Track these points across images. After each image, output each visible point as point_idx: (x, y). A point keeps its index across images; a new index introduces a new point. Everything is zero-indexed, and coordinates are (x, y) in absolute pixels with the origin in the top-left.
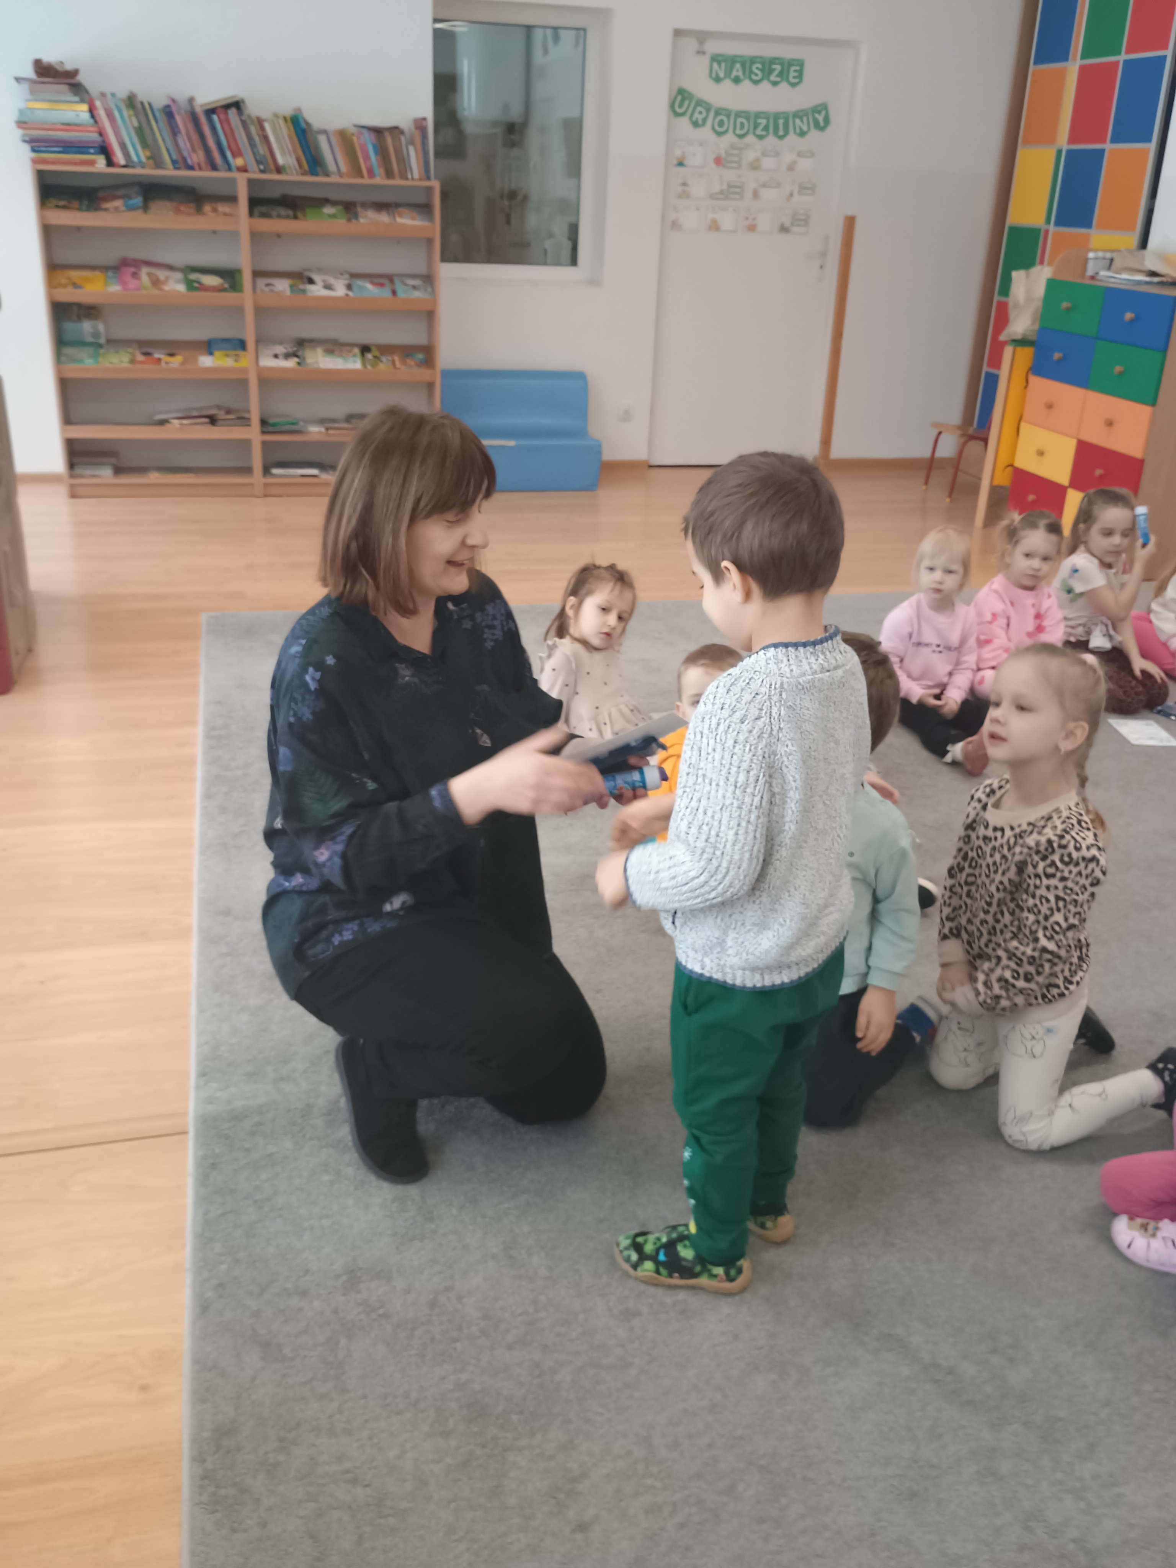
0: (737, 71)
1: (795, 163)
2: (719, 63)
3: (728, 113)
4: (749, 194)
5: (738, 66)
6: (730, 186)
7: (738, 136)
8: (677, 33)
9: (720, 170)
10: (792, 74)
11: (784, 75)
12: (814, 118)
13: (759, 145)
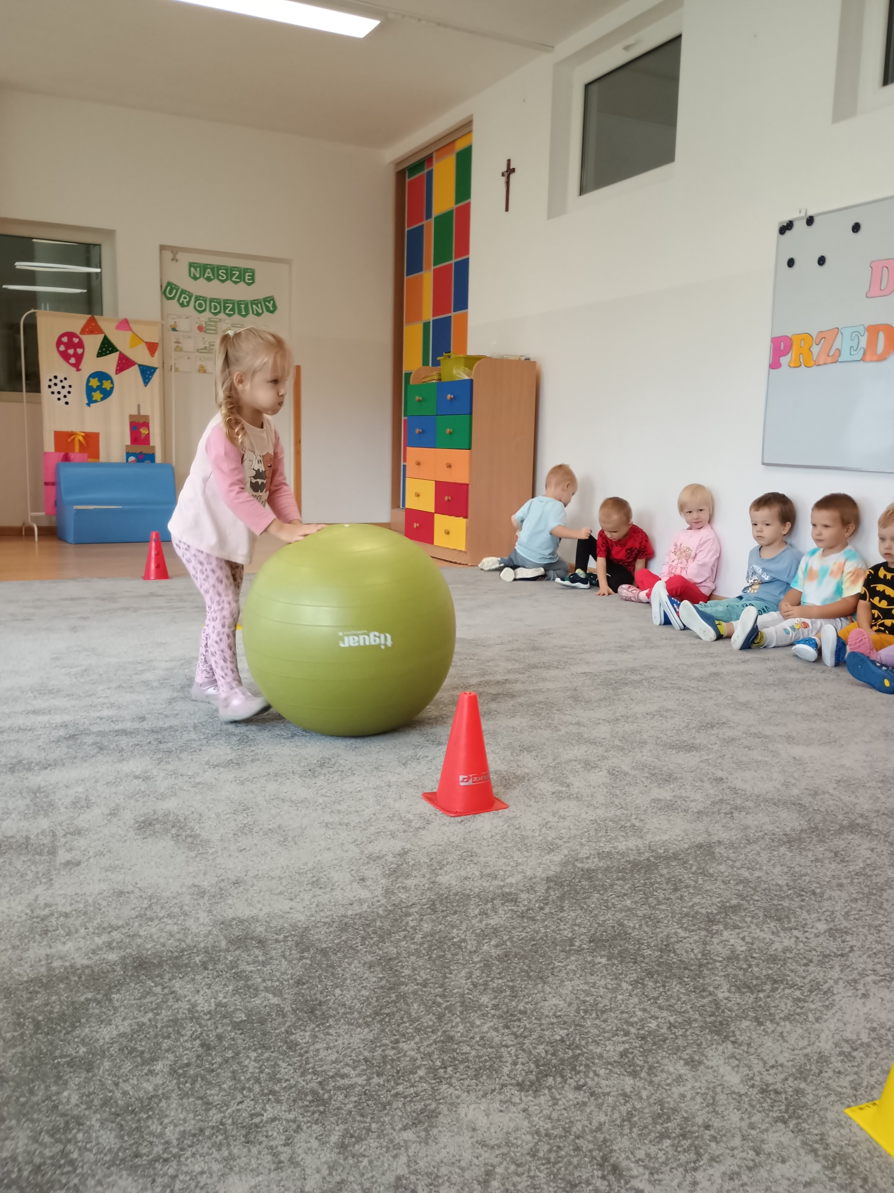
0: (208, 273)
2: (195, 268)
3: (205, 299)
5: (209, 270)
7: (213, 313)
8: (162, 248)
9: (202, 334)
10: (247, 278)
11: (241, 278)
12: (266, 305)
13: (229, 320)
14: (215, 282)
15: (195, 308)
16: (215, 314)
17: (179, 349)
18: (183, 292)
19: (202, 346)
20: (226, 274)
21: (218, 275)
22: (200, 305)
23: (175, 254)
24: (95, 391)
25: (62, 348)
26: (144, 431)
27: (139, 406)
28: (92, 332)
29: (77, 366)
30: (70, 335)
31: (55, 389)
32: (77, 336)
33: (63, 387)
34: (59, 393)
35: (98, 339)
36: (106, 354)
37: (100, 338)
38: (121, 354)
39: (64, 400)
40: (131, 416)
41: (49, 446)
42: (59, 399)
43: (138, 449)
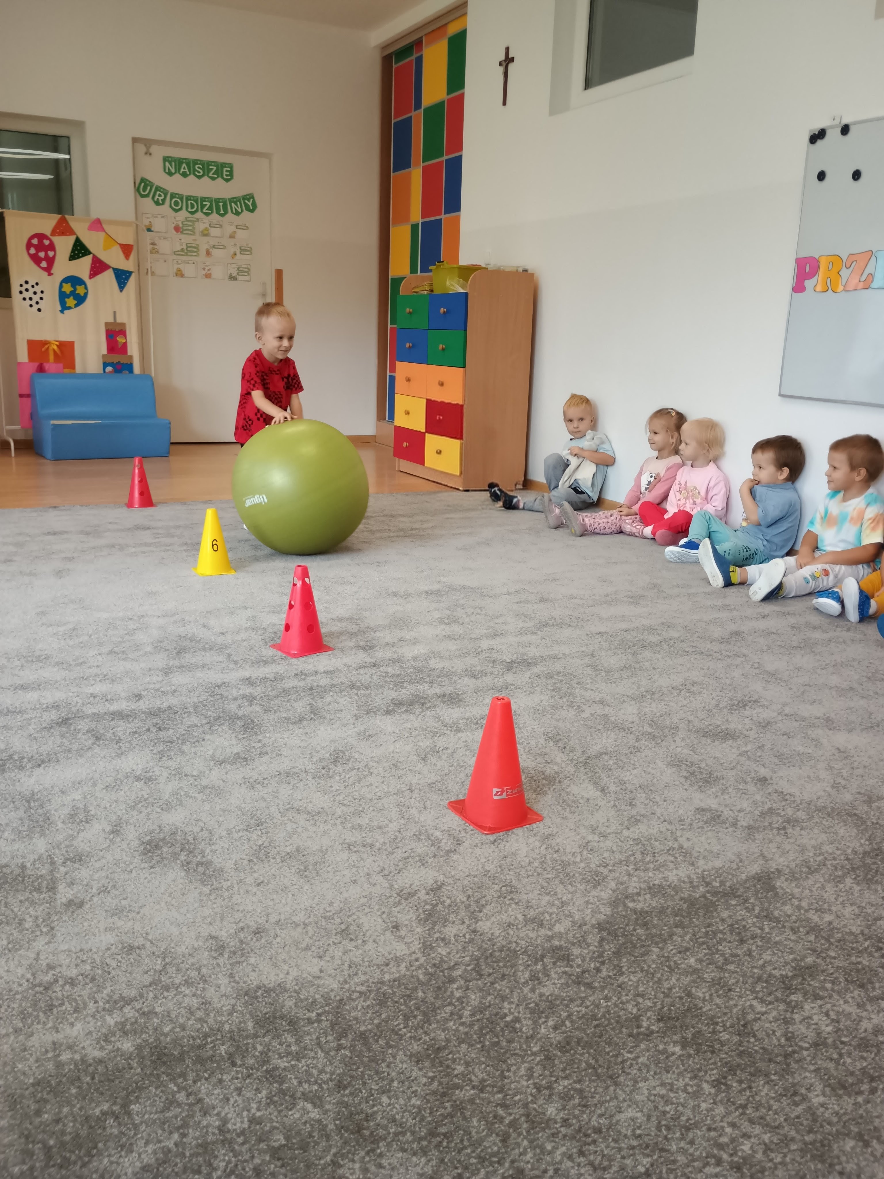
0: (184, 168)
1: (235, 232)
2: (170, 163)
3: (181, 197)
4: (203, 252)
5: (184, 165)
6: (188, 247)
7: (190, 212)
8: (135, 140)
9: (179, 235)
10: (225, 173)
11: (219, 173)
12: (245, 203)
13: (206, 220)
14: (192, 177)
15: (171, 206)
16: (192, 213)
17: (155, 251)
18: (158, 189)
19: (179, 248)
20: (203, 169)
21: (195, 170)
22: (176, 203)
23: (148, 148)
24: (68, 296)
25: (33, 251)
26: (120, 340)
27: (115, 313)
28: (63, 234)
29: (48, 270)
30: (41, 237)
31: (27, 295)
32: (47, 238)
33: (35, 293)
34: (31, 299)
35: (70, 241)
36: (79, 257)
37: (71, 240)
38: (95, 257)
39: (36, 307)
40: (107, 324)
41: (23, 355)
42: (31, 306)
43: (116, 358)
